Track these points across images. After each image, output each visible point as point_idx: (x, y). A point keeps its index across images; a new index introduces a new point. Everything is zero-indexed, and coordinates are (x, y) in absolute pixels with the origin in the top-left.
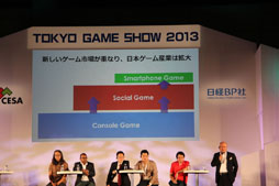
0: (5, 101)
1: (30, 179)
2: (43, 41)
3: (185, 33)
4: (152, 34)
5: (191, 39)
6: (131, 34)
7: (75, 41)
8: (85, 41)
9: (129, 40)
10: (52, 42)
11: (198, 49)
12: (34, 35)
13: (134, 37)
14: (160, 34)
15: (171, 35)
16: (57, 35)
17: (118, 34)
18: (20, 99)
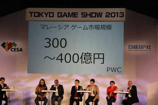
0: (13, 50)
1: (26, 94)
2: (35, 16)
3: (116, 13)
4: (97, 13)
5: (120, 16)
6: (85, 13)
7: (53, 17)
8: (58, 17)
9: (84, 16)
10: (40, 16)
11: (123, 22)
12: (30, 12)
13: (87, 15)
14: (102, 13)
15: (108, 14)
16: (43, 13)
17: (77, 13)
18: (21, 49)
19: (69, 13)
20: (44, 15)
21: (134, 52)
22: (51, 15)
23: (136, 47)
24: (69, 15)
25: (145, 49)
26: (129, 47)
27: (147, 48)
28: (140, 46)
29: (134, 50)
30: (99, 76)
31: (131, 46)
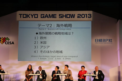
0: (7, 43)
2: (23, 17)
3: (86, 14)
4: (71, 15)
5: (88, 17)
6: (62, 15)
7: (37, 17)
8: (41, 17)
9: (61, 17)
10: (27, 17)
11: (91, 22)
12: (19, 14)
13: (63, 16)
14: (75, 15)
15: (79, 15)
16: (29, 15)
17: (56, 15)
18: (13, 42)
19: (49, 15)
20: (30, 16)
21: (99, 44)
22: (36, 16)
23: (100, 40)
24: (50, 16)
25: (108, 42)
26: (95, 40)
27: (109, 41)
28: (104, 40)
29: (99, 43)
30: (73, 63)
31: (97, 40)
